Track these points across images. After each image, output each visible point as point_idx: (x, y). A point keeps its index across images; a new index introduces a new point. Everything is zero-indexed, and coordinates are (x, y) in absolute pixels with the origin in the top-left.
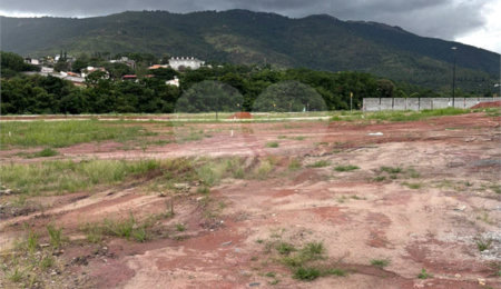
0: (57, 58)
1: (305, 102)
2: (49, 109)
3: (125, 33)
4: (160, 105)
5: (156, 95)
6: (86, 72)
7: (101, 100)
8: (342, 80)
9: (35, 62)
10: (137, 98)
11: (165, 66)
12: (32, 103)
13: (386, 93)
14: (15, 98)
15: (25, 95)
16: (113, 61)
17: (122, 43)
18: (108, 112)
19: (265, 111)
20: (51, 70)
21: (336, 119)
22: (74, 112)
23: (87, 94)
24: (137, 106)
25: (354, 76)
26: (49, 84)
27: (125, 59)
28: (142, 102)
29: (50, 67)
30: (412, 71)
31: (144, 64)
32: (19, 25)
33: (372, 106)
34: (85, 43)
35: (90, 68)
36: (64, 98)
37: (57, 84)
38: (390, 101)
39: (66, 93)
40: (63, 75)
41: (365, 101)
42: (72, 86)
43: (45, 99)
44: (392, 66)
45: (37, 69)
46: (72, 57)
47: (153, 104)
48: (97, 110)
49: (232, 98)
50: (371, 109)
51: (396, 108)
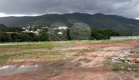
0: (29, 27)
1: (95, 37)
2: (30, 41)
3: (46, 20)
4: (58, 39)
5: (57, 36)
6: (37, 31)
7: (43, 38)
8: (105, 31)
9: (24, 28)
10: (52, 37)
11: (57, 29)
12: (26, 39)
13: (118, 35)
14: (22, 38)
15: (25, 37)
16: (44, 28)
17: (46, 23)
18: (45, 41)
19: (85, 40)
20: (28, 30)
21: (103, 42)
22: (37, 41)
23: (39, 37)
24: (52, 39)
25: (109, 30)
26: (30, 34)
27: (47, 27)
28: (53, 38)
30: (126, 28)
31: (52, 28)
32: (19, 18)
33: (113, 39)
34: (36, 23)
35: (38, 30)
36: (34, 38)
37: (32, 34)
38: (118, 37)
40: (31, 31)
41: (111, 37)
42: (36, 35)
43: (29, 38)
44: (120, 27)
45: (24, 30)
46: (33, 27)
47: (56, 39)
48: (42, 41)
49: (76, 37)
50: (112, 39)
51: (119, 39)
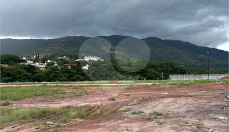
0: (35, 57)
1: (145, 76)
2: (28, 80)
3: (66, 45)
4: (79, 78)
5: (77, 73)
6: (47, 63)
7: (51, 76)
8: (162, 66)
9: (24, 59)
10: (68, 74)
11: (83, 60)
12: (20, 77)
13: (183, 72)
14: (13, 75)
15: (18, 74)
16: (59, 58)
17: (64, 50)
18: (54, 81)
19: (126, 80)
20: (32, 62)
21: (154, 85)
22: (39, 81)
23: (45, 73)
24: (68, 78)
25: (167, 64)
26: (28, 69)
27: (65, 57)
28: (70, 76)
29: (31, 60)
30: (195, 61)
31: (73, 59)
32: (20, 42)
33: (174, 78)
34: (47, 50)
35: (49, 61)
36: (35, 75)
37: (32, 69)
38: (182, 76)
39: (36, 73)
40: (37, 64)
41: (171, 75)
42: (39, 69)
43: (26, 75)
44: (186, 59)
45: (25, 61)
46: (41, 57)
47: (75, 77)
48: (50, 80)
49: (111, 74)
51: (185, 79)
